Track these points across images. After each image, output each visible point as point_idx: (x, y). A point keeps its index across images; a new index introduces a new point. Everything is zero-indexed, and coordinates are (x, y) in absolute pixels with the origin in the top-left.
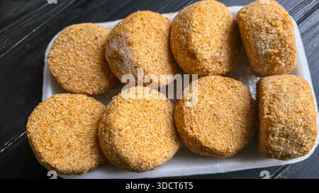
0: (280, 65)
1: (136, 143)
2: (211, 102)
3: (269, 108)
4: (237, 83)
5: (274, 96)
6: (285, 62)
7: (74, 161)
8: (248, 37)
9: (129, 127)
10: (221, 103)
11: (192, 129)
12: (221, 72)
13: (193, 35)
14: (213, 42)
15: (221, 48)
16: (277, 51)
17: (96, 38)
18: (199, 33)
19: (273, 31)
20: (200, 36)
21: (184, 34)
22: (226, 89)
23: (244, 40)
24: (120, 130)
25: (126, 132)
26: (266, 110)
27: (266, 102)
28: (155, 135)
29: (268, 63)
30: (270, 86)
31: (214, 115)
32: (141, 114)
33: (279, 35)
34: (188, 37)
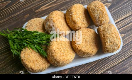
0: (104, 21)
1: (61, 54)
2: (83, 37)
3: (103, 35)
4: (91, 30)
5: (104, 31)
6: (105, 20)
7: (39, 66)
8: (91, 13)
9: (57, 49)
10: (87, 37)
11: (79, 47)
12: (85, 27)
13: (74, 16)
14: (80, 17)
15: (83, 19)
16: (102, 16)
17: (40, 22)
18: (75, 14)
19: (99, 10)
20: (76, 16)
21: (70, 16)
22: (87, 32)
23: (90, 15)
24: (55, 50)
25: (57, 51)
26: (103, 36)
27: (102, 33)
28: (67, 51)
29: (99, 21)
30: (102, 28)
31: (85, 41)
32: (60, 45)
33: (101, 11)
34: (72, 17)
